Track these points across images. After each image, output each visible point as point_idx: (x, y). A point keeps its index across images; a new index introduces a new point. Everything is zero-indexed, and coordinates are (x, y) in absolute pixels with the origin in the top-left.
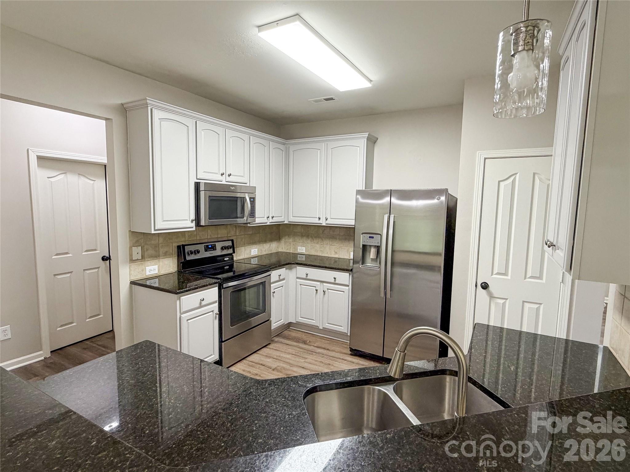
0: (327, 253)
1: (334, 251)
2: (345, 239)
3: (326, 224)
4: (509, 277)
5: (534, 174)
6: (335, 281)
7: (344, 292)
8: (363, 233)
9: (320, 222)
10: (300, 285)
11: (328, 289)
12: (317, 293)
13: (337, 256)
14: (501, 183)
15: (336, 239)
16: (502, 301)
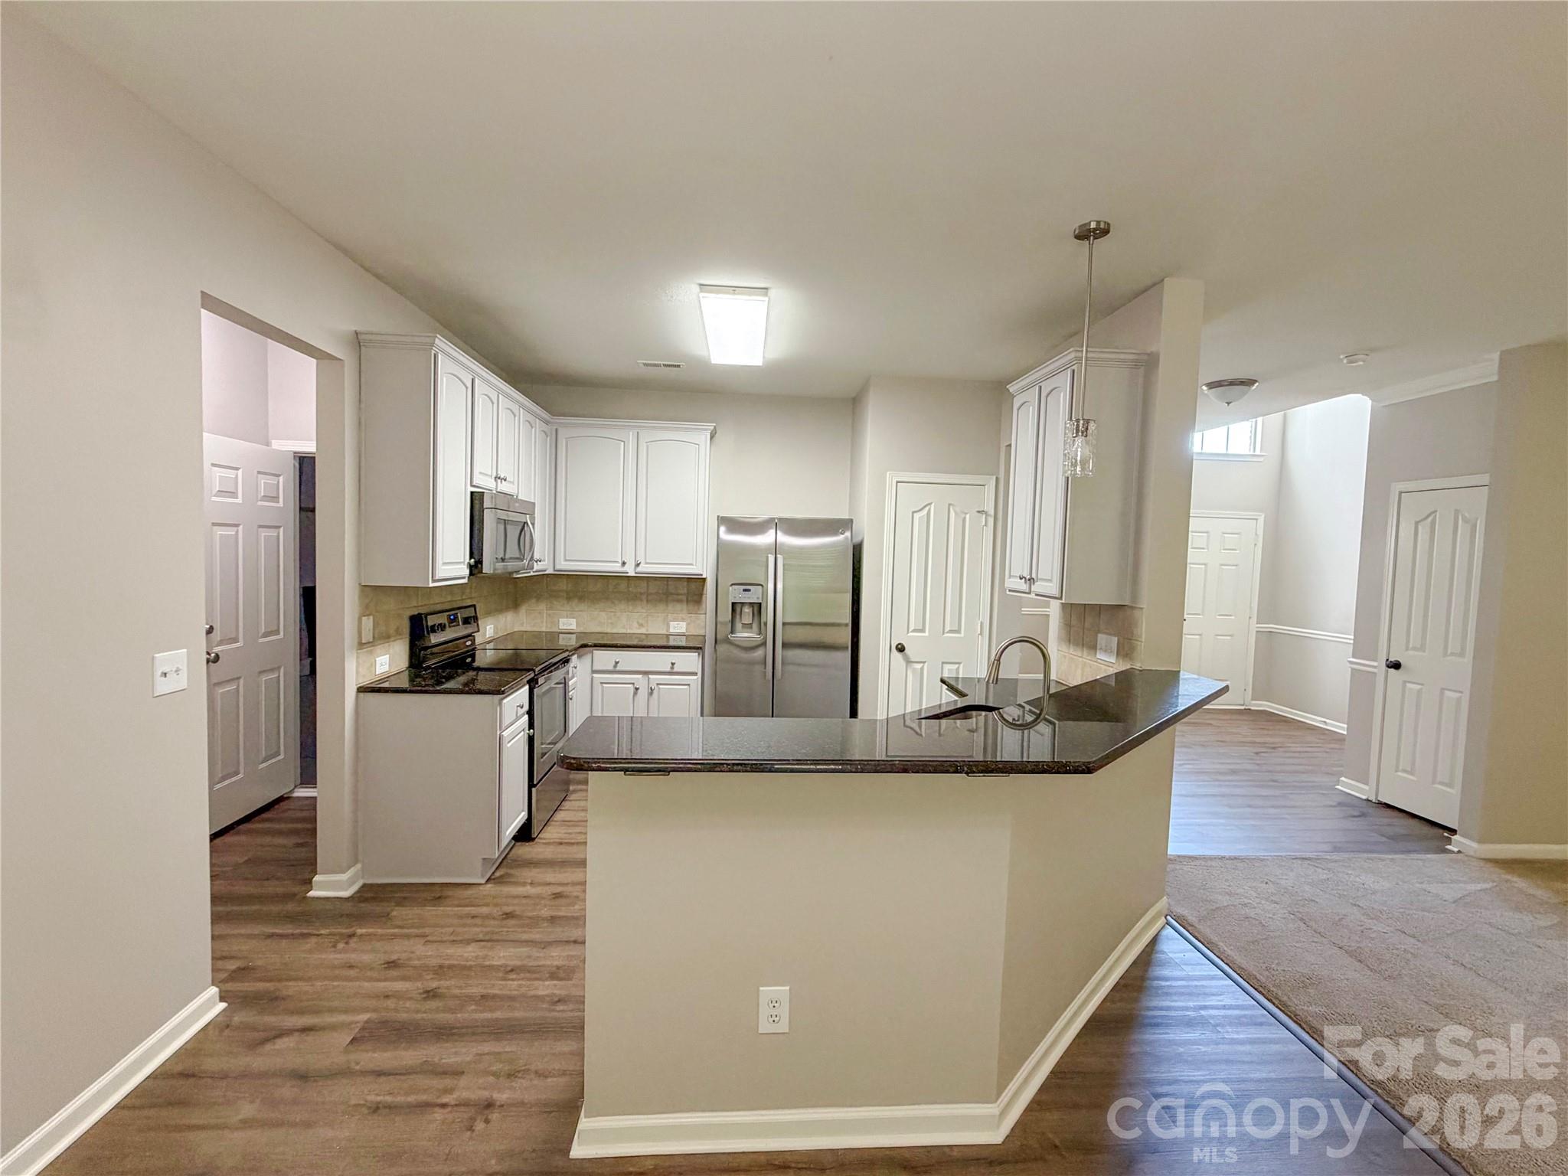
0: (624, 627)
1: (638, 623)
2: (660, 601)
3: (636, 573)
4: (927, 634)
5: (949, 505)
6: (672, 668)
7: (689, 685)
8: (732, 585)
9: (625, 569)
10: (602, 683)
11: (658, 684)
12: (635, 694)
13: (643, 631)
14: (915, 514)
15: (641, 600)
16: (919, 666)
